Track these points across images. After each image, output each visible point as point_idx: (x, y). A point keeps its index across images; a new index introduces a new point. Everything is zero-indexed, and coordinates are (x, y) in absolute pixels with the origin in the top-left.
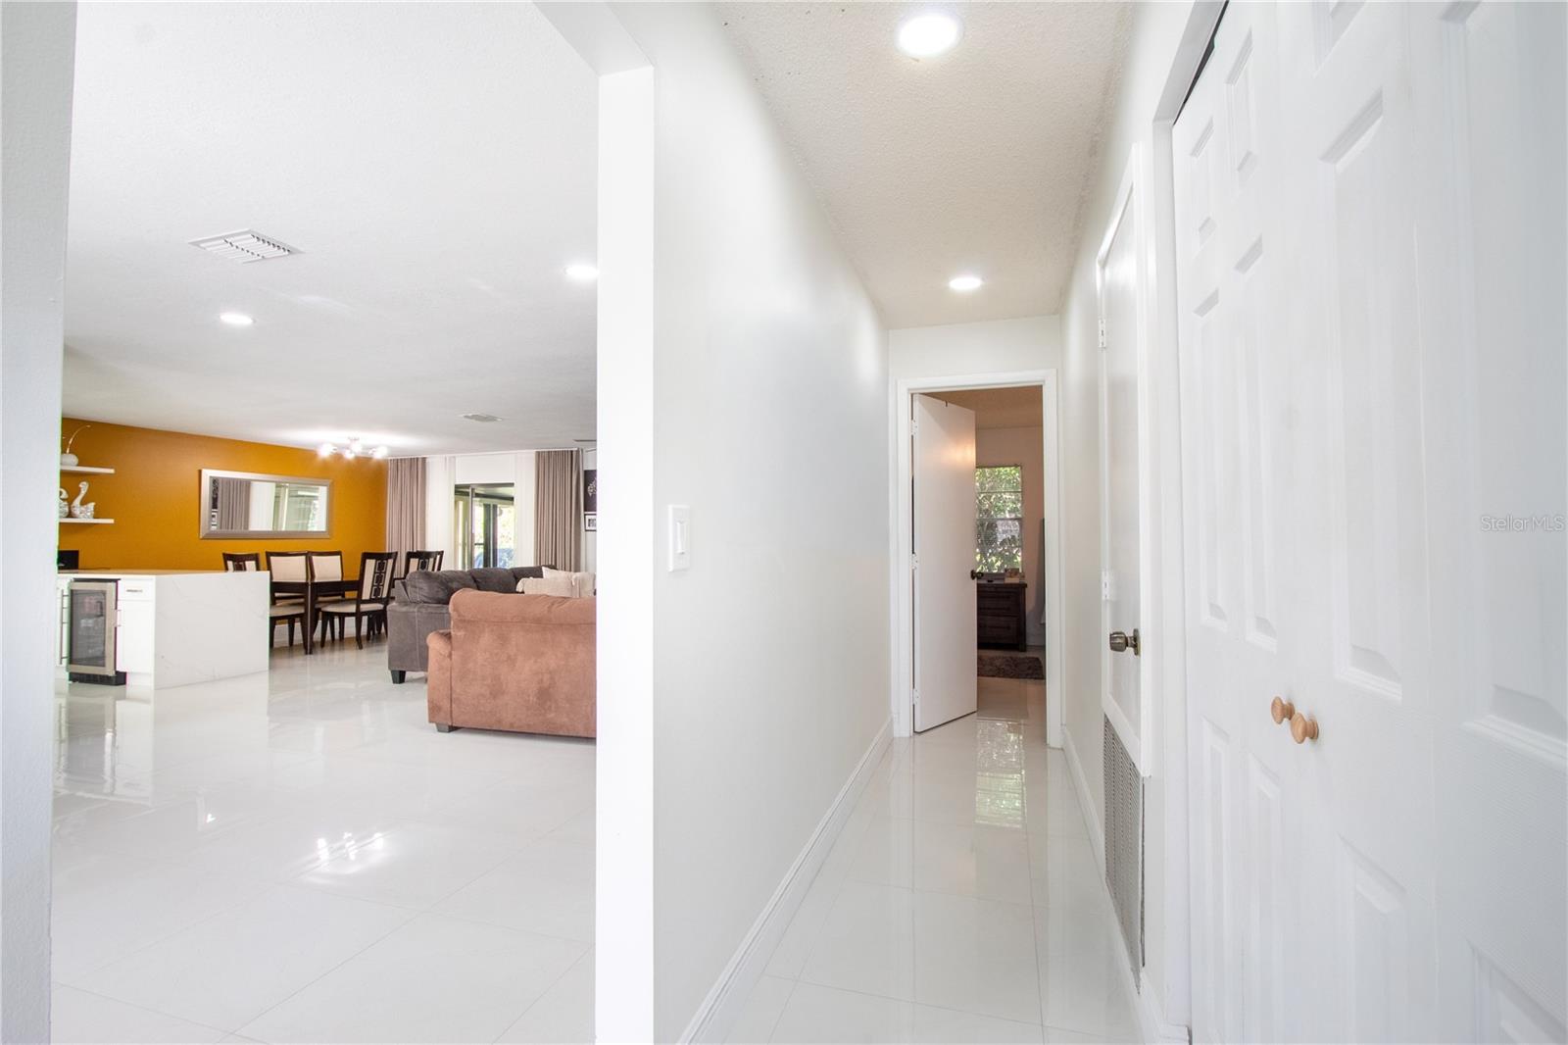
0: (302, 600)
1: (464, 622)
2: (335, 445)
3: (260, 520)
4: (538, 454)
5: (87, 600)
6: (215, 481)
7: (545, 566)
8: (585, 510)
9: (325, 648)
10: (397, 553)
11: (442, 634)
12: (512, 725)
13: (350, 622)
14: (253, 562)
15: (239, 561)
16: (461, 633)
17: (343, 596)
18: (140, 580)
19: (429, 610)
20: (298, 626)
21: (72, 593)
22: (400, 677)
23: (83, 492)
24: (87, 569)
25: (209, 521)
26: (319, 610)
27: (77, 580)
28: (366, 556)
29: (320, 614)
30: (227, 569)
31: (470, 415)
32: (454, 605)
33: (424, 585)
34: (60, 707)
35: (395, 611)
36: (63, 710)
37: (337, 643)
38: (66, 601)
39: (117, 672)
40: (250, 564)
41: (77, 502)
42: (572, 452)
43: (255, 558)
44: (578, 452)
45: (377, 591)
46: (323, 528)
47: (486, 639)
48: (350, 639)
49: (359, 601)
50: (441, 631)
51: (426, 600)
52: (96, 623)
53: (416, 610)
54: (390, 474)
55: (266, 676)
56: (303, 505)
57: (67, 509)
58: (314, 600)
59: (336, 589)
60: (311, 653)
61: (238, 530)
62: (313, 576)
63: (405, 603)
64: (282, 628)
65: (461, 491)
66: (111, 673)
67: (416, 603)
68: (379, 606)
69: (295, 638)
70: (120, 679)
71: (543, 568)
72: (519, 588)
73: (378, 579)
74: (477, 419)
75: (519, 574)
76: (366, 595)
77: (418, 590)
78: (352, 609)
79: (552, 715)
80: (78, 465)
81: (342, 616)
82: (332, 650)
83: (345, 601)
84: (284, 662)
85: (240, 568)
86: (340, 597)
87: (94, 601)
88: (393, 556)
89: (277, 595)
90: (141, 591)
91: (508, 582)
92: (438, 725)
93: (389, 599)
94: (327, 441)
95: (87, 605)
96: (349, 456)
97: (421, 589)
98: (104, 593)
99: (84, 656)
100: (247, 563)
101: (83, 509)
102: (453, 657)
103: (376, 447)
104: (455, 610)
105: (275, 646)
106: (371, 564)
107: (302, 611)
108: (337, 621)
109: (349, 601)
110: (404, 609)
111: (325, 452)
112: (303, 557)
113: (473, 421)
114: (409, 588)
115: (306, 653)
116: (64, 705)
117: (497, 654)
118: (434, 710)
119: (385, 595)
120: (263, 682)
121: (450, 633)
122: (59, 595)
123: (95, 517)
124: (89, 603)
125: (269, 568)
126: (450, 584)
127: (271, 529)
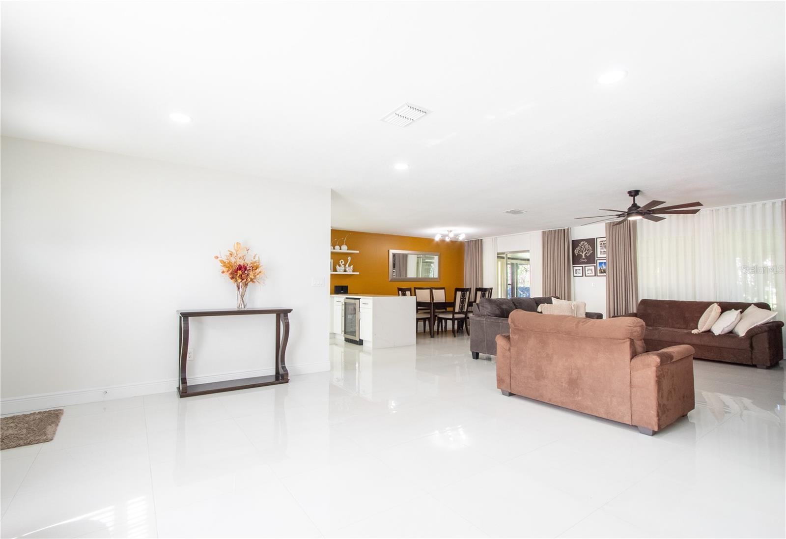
0: (429, 311)
1: (518, 330)
2: (441, 235)
3: (411, 273)
4: (544, 233)
5: (350, 307)
6: (394, 255)
7: (554, 297)
8: (573, 264)
9: (439, 335)
10: (471, 288)
11: (504, 336)
12: (550, 400)
13: (450, 323)
14: (409, 292)
15: (403, 291)
16: (516, 337)
17: (446, 310)
18: (369, 299)
19: (492, 320)
20: (427, 323)
21: (345, 303)
22: (476, 356)
23: (349, 261)
24: (351, 294)
25: (392, 273)
26: (436, 316)
27: (347, 298)
28: (457, 290)
29: (437, 318)
30: (399, 295)
31: (509, 211)
32: (512, 319)
33: (488, 306)
34: (342, 352)
35: (473, 319)
36: (343, 354)
37: (444, 332)
38: (343, 306)
39: (360, 339)
40: (408, 293)
41: (347, 265)
42: (564, 230)
43: (410, 290)
44: (568, 229)
45: (462, 308)
46: (436, 276)
47: (532, 342)
48: (450, 331)
49: (454, 313)
50: (504, 334)
51: (489, 314)
52: (353, 317)
53: (484, 319)
54: (466, 248)
55: (415, 347)
56: (427, 267)
57: (344, 269)
58: (434, 312)
59: (443, 306)
60: (433, 337)
61: (403, 277)
62: (433, 300)
63: (479, 316)
64: (421, 323)
65: (500, 256)
66: (358, 340)
67: (484, 316)
68: (463, 316)
69: (426, 329)
70: (361, 343)
71: (552, 298)
72: (539, 309)
73: (463, 302)
74: (512, 213)
75: (538, 302)
76: (457, 310)
77: (485, 309)
78: (451, 316)
79: (580, 398)
80: (348, 250)
81: (446, 319)
82: (442, 337)
83: (446, 312)
84: (422, 341)
85: (404, 294)
86: (444, 310)
87: (352, 308)
88: (469, 290)
89: (419, 308)
90: (367, 304)
91: (532, 305)
92: (502, 391)
93: (468, 312)
94: (439, 233)
95: (350, 309)
96: (448, 239)
97: (487, 308)
98: (355, 304)
99: (349, 331)
100: (407, 292)
101: (349, 268)
102: (511, 350)
103: (460, 234)
104: (513, 322)
105: (418, 332)
106: (459, 294)
107: (429, 316)
108: (443, 321)
109: (449, 312)
110: (478, 319)
111: (437, 238)
112: (429, 290)
113: (511, 214)
114: (480, 308)
115: (431, 337)
116: (343, 351)
117: (539, 352)
118: (500, 381)
119: (465, 310)
120: (414, 350)
121: (509, 336)
122: (341, 305)
123: (353, 272)
124: (351, 308)
125: (415, 295)
126: (502, 306)
127: (415, 277)
